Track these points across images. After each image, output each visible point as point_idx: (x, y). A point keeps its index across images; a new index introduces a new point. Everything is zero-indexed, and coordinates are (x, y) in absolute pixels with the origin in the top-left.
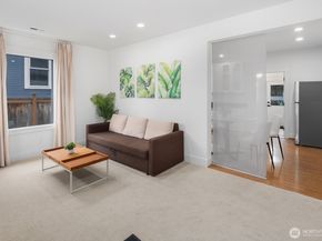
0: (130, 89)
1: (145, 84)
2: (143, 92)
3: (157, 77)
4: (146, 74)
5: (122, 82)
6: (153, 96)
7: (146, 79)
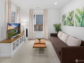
0: (65, 22)
1: (70, 20)
2: (69, 23)
3: (75, 16)
4: (70, 15)
5: (63, 19)
6: (73, 25)
7: (70, 18)
